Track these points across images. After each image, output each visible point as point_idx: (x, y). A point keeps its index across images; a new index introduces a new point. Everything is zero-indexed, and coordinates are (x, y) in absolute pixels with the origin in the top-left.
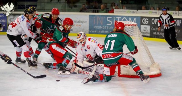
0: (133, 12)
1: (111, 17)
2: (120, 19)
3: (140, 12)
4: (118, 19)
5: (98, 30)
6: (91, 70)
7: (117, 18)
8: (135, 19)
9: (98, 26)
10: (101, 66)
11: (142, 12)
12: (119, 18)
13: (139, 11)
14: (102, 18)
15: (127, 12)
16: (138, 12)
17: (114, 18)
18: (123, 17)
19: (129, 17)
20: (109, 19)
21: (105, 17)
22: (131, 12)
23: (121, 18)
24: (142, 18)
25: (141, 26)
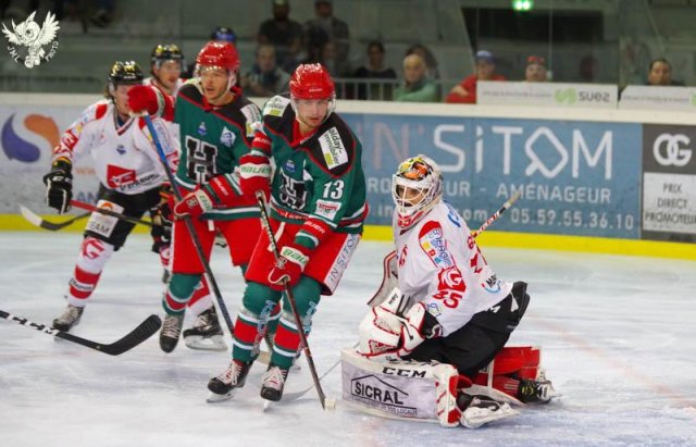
0: (596, 97)
1: (460, 128)
2: (514, 137)
3: (636, 98)
4: (501, 136)
5: (383, 201)
6: (375, 394)
7: (497, 129)
8: (608, 137)
9: (380, 179)
10: (423, 373)
11: (649, 98)
12: (508, 132)
13: (630, 90)
14: (405, 131)
15: (559, 98)
16: (628, 98)
17: (479, 131)
18: (536, 128)
19: (571, 125)
20: (445, 137)
21: (421, 129)
22: (583, 97)
23: (519, 131)
24: (651, 131)
25: (648, 176)
